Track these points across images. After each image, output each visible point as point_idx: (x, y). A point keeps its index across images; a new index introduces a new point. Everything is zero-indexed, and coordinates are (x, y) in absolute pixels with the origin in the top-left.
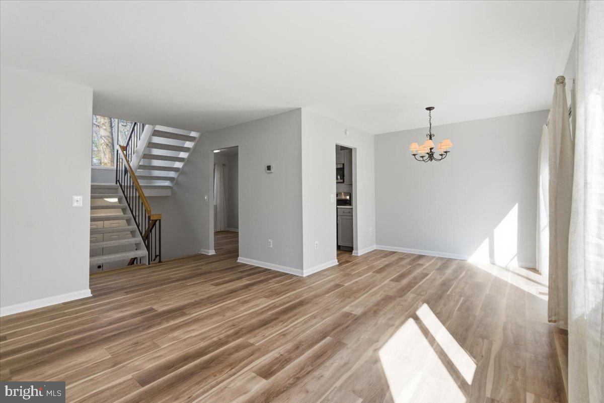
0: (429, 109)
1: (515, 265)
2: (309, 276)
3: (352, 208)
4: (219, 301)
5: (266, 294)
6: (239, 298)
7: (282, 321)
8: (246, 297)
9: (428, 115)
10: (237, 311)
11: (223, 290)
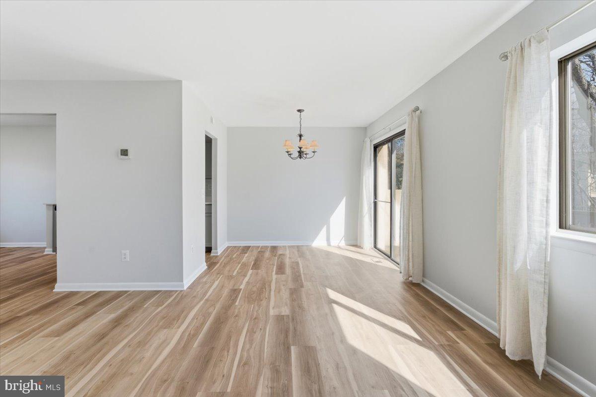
0: (299, 111)
1: (343, 244)
2: (189, 288)
3: (211, 205)
4: (94, 355)
5: (161, 324)
6: (126, 341)
7: (223, 350)
8: (135, 336)
9: (299, 116)
10: (145, 361)
11: (81, 339)
